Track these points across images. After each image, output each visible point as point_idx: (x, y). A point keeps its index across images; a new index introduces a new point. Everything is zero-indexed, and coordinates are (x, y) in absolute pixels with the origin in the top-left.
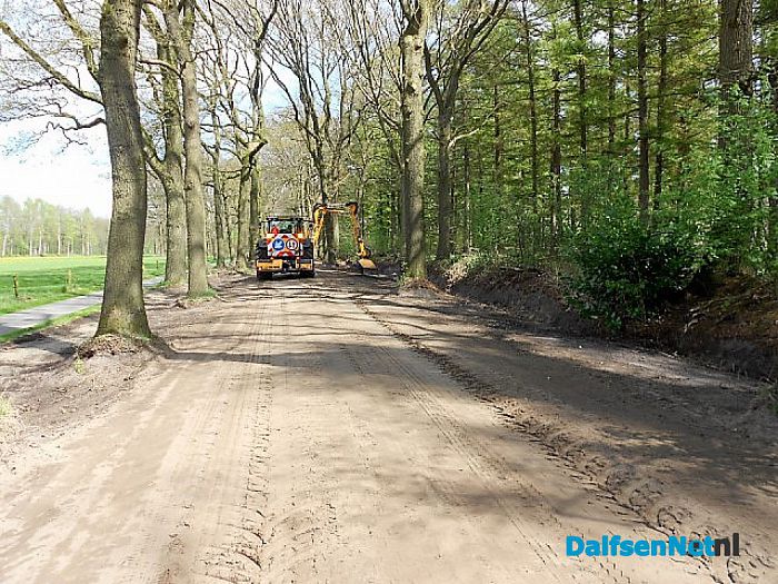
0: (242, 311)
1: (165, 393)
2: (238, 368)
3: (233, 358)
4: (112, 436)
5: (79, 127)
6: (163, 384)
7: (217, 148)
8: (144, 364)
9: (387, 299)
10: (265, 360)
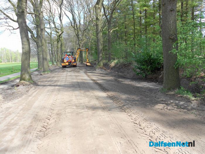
0: (56, 75)
1: (35, 93)
2: (53, 88)
3: (52, 86)
4: (23, 102)
5: (14, 29)
6: (35, 92)
7: (51, 33)
8: (31, 87)
9: (93, 72)
10: (59, 86)
